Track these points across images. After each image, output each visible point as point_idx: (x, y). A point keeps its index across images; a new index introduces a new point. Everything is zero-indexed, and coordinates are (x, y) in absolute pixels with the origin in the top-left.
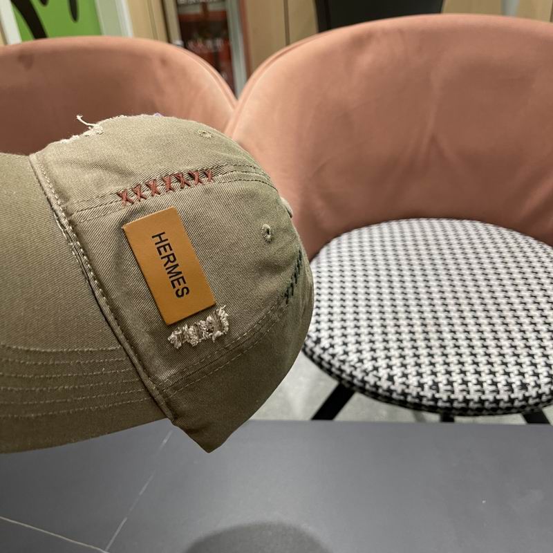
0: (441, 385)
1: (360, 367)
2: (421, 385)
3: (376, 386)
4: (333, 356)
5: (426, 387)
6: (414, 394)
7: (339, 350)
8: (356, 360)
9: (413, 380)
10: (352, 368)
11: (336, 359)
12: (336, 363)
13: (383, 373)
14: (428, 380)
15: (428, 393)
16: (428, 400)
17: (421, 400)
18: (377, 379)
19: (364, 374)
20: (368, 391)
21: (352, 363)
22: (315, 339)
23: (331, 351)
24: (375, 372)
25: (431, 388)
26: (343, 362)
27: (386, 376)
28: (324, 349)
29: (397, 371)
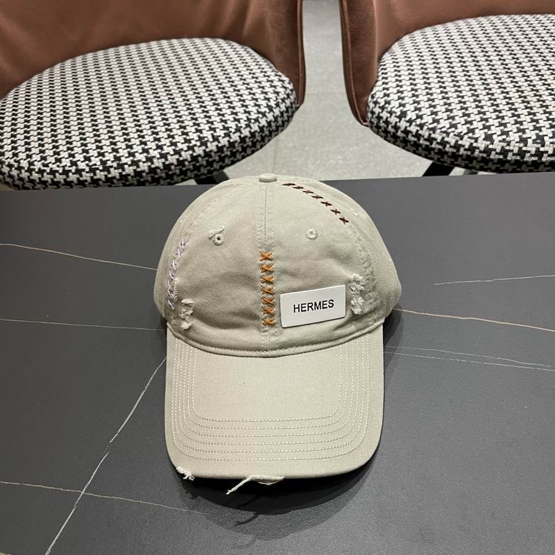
0: (546, 138)
1: (453, 132)
2: (524, 141)
3: (472, 149)
4: (421, 126)
5: (530, 141)
6: (516, 150)
7: (428, 119)
8: (448, 126)
9: (514, 137)
10: (444, 135)
11: (425, 128)
12: (425, 133)
13: (480, 134)
14: (531, 134)
15: (532, 148)
16: (532, 155)
17: (523, 157)
18: (473, 141)
19: (458, 138)
20: (461, 156)
21: (443, 130)
22: (398, 114)
23: (418, 121)
24: (470, 135)
25: (534, 142)
26: (434, 130)
27: (483, 136)
28: (410, 121)
29: (496, 130)
